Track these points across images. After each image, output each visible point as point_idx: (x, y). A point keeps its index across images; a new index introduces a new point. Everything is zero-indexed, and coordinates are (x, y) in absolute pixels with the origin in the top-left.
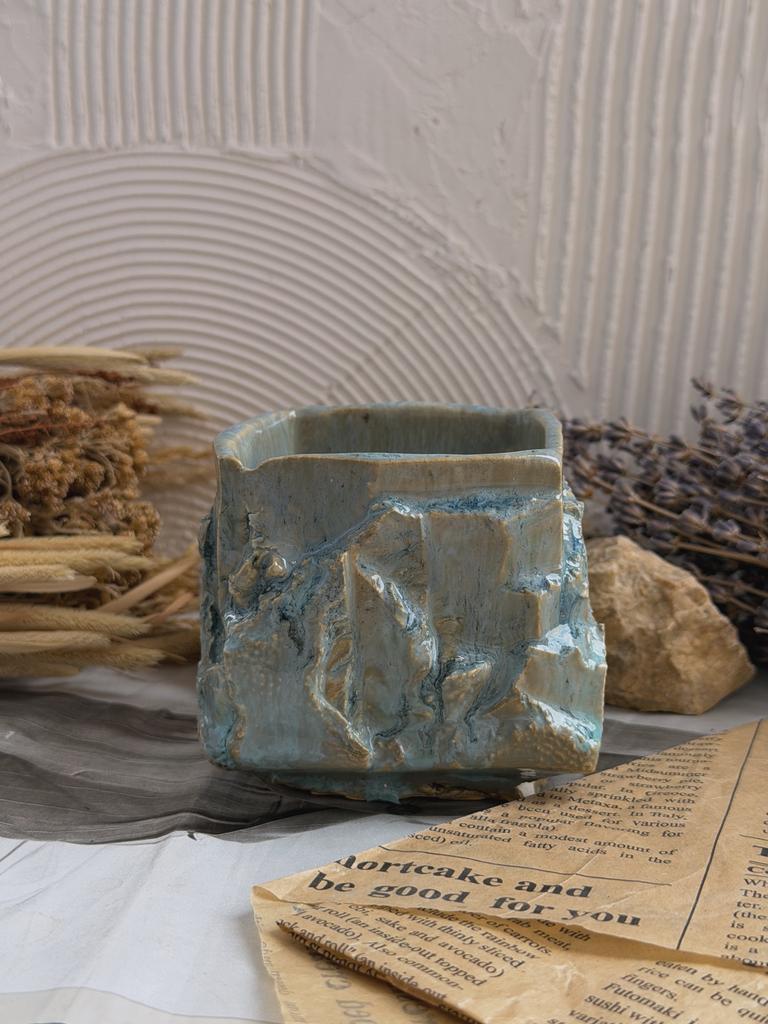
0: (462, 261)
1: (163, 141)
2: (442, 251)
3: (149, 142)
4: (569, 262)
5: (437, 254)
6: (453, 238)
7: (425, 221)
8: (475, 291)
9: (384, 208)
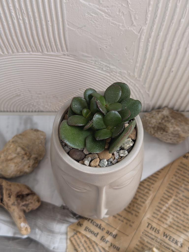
0: (114, 70)
1: (24, 52)
2: (108, 69)
3: (20, 52)
4: (144, 70)
5: (107, 69)
6: (112, 67)
7: (103, 64)
8: (118, 75)
9: (92, 62)
